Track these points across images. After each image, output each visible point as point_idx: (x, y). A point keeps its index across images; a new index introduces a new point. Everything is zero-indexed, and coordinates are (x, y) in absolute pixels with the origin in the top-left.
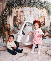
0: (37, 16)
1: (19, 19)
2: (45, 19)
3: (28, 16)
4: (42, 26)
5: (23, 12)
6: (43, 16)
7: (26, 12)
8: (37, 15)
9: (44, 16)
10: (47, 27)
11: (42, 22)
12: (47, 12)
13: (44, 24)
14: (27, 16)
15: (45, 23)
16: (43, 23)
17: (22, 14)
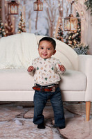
0: (58, 16)
1: (6, 24)
2: (79, 24)
3: (30, 15)
4: (73, 43)
5: (17, 5)
6: (75, 15)
7: (25, 3)
8: (57, 11)
9: (78, 16)
10: (87, 48)
11: (72, 34)
12: (86, 3)
13: (78, 38)
14: (27, 17)
15: (79, 35)
16: (74, 36)
17: (13, 10)
